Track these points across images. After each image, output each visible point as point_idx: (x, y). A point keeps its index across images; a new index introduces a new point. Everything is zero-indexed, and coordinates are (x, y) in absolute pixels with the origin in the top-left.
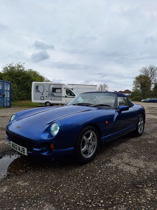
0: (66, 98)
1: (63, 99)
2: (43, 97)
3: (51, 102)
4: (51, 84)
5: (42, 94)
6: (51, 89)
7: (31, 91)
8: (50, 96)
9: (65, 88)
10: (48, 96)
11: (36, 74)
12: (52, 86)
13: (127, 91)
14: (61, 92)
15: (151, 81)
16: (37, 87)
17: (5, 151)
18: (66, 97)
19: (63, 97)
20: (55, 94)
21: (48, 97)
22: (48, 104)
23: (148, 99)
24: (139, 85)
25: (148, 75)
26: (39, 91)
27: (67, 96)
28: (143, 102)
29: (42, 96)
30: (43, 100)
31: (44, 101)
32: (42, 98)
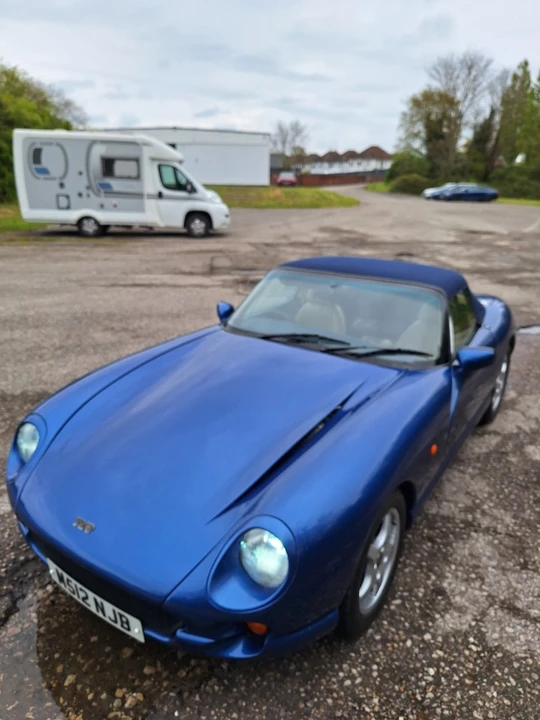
0: (163, 203)
1: (151, 205)
2: (67, 197)
3: (103, 217)
4: (93, 142)
5: (62, 185)
6: (96, 164)
7: (10, 165)
8: (96, 194)
9: (153, 159)
10: (84, 192)
11: (17, 80)
12: (99, 151)
13: (375, 153)
14: (138, 177)
15: (460, 116)
16: (36, 156)
17: (15, 561)
18: (160, 195)
19: (150, 197)
20: (116, 185)
21: (88, 196)
22: (89, 227)
23: (449, 188)
24: (420, 127)
25: (455, 89)
26: (44, 171)
27: (166, 192)
28: (429, 198)
29: (63, 191)
30: (68, 208)
31: (73, 216)
32: (63, 202)
